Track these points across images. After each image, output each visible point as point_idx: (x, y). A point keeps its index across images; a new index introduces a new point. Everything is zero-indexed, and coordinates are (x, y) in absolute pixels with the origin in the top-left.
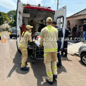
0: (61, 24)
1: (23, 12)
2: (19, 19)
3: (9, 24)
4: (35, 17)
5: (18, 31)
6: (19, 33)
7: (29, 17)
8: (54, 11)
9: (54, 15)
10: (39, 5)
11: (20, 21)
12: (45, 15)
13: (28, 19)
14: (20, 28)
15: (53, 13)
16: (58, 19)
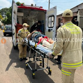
0: (52, 22)
1: (18, 12)
2: (14, 18)
3: (1, 22)
4: (29, 15)
5: (13, 30)
6: (14, 31)
7: (23, 16)
8: (46, 11)
9: (46, 14)
10: (32, 5)
11: (15, 20)
12: (37, 13)
13: (21, 18)
14: (15, 26)
15: (45, 12)
16: (50, 18)
